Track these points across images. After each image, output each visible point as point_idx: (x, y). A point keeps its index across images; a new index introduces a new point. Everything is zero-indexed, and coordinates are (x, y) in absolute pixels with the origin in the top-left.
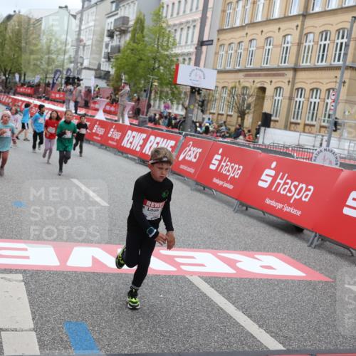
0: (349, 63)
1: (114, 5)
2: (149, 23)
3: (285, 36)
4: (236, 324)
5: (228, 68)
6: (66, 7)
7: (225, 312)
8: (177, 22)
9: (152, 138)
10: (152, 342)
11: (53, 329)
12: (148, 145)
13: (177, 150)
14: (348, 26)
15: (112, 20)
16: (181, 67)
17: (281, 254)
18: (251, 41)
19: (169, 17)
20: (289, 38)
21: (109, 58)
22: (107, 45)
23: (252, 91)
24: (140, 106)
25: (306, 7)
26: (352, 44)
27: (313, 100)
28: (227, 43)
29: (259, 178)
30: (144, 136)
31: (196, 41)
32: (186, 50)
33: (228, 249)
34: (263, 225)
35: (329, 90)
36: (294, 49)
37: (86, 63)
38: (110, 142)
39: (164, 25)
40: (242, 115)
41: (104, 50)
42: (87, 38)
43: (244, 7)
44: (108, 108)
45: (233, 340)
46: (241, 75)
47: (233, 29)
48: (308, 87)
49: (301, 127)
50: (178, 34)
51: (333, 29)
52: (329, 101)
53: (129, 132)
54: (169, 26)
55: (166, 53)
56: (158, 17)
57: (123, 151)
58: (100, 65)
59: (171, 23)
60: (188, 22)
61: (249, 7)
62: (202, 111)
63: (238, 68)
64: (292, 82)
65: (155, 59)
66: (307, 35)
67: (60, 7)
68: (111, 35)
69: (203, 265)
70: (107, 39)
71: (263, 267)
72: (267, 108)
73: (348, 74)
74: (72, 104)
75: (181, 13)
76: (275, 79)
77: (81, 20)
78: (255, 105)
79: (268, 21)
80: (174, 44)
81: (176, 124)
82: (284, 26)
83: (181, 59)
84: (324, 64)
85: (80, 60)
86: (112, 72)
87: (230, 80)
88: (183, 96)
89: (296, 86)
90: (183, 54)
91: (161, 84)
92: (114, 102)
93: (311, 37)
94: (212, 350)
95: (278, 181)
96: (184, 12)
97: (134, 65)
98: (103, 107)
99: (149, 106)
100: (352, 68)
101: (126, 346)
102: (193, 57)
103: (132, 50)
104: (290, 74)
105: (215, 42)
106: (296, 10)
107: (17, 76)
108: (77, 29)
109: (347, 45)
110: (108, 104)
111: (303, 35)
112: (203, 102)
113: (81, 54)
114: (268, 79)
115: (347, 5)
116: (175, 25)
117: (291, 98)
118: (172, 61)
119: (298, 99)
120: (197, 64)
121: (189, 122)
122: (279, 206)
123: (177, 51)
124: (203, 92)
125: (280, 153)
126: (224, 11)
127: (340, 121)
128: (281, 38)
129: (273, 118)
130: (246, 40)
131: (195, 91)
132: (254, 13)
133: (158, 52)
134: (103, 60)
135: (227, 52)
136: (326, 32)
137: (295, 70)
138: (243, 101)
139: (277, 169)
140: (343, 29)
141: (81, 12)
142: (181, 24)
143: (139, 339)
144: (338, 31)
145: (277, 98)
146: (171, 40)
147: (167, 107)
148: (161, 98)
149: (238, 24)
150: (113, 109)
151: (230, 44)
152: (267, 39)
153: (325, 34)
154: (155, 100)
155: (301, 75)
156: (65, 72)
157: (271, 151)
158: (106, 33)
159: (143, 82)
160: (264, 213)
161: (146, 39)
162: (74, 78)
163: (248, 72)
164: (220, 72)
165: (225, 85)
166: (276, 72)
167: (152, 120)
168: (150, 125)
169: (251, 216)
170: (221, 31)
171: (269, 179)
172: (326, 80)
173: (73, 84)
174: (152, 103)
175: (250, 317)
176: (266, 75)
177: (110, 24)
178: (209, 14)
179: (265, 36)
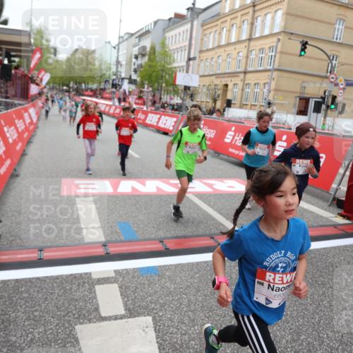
0: (276, 67)
1: (137, 39)
2: (158, 49)
3: (238, 53)
4: (213, 219)
5: (206, 74)
6: (109, 42)
7: (207, 213)
8: (175, 47)
9: (163, 117)
10: (167, 231)
11: (111, 227)
12: (161, 121)
13: (178, 123)
14: (275, 44)
15: (137, 48)
16: (178, 74)
17: (239, 180)
18: (219, 57)
19: (170, 45)
20: (241, 54)
21: (135, 71)
22: (134, 64)
23: (221, 86)
24: (155, 99)
25: (251, 34)
26: (278, 55)
27: (256, 90)
28: (205, 59)
29: (224, 137)
30: (158, 116)
31: (186, 59)
32: (181, 64)
33: (208, 178)
34: (227, 164)
35: (265, 84)
36: (244, 60)
37: (123, 75)
38: (140, 121)
39: (167, 50)
40: (215, 101)
41: (133, 67)
42: (123, 60)
43: (214, 36)
44: (137, 101)
45: (212, 227)
46: (213, 78)
47: (208, 50)
48: (253, 83)
49: (249, 107)
50: (176, 55)
51: (267, 47)
52: (265, 90)
53: (150, 114)
54: (170, 50)
55: (169, 66)
56: (163, 45)
57: (147, 126)
58: (130, 76)
59: (171, 48)
60: (181, 47)
61: (217, 36)
62: (192, 100)
63: (211, 73)
64: (244, 80)
65: (162, 70)
66: (251, 51)
67: (106, 42)
68: (136, 57)
69: (193, 188)
70: (134, 60)
71: (229, 187)
72: (229, 96)
73: (275, 74)
74: (116, 100)
75: (177, 42)
76: (233, 79)
77: (119, 49)
78: (223, 95)
79: (228, 44)
80: (174, 61)
81: (177, 108)
82: (238, 46)
83: (178, 70)
84: (262, 68)
85: (119, 73)
86: (138, 79)
87: (207, 81)
88: (180, 91)
89: (246, 82)
90: (179, 67)
91: (167, 85)
92: (140, 98)
93: (254, 52)
94: (200, 233)
95: (236, 138)
96: (179, 41)
97: (151, 75)
98: (134, 101)
99: (161, 99)
100: (278, 70)
101: (152, 234)
102: (185, 68)
103: (150, 66)
104: (242, 76)
105: (197, 58)
106: (244, 37)
107: (83, 85)
108: (116, 55)
109: (275, 56)
110: (137, 99)
111: (249, 52)
112: (192, 95)
113: (119, 69)
114: (229, 79)
115: (275, 32)
116: (174, 49)
117: (243, 90)
118: (173, 71)
119: (247, 90)
120: (187, 72)
121: (184, 107)
122: (237, 152)
123: (175, 65)
124: (191, 89)
125: (237, 122)
126: (202, 39)
127: (271, 102)
128: (236, 54)
129: (233, 102)
130: (216, 57)
131: (187, 88)
132: (220, 40)
133: (164, 66)
134: (133, 73)
135: (205, 64)
136: (263, 49)
137: (245, 73)
138: (215, 93)
139: (235, 132)
140: (273, 47)
141: (118, 45)
142: (177, 48)
143: (160, 229)
144: (270, 48)
145: (235, 90)
146: (172, 58)
147: (171, 99)
148: (167, 94)
149: (211, 47)
150: (140, 102)
151: (206, 59)
152: (228, 55)
153: (262, 50)
154: (164, 95)
155: (249, 76)
156: (111, 81)
157: (232, 121)
158: (133, 57)
159: (156, 85)
160: (228, 156)
161: (157, 59)
162: (116, 84)
163: (218, 75)
164: (201, 76)
165: (204, 84)
166: (234, 74)
167: (163, 107)
168: (162, 110)
169: (222, 159)
170: (201, 52)
171: (231, 137)
172: (263, 78)
173: (116, 88)
174: (162, 97)
175: (221, 214)
176: (228, 77)
177: (136, 51)
178: (193, 42)
179: (227, 53)
